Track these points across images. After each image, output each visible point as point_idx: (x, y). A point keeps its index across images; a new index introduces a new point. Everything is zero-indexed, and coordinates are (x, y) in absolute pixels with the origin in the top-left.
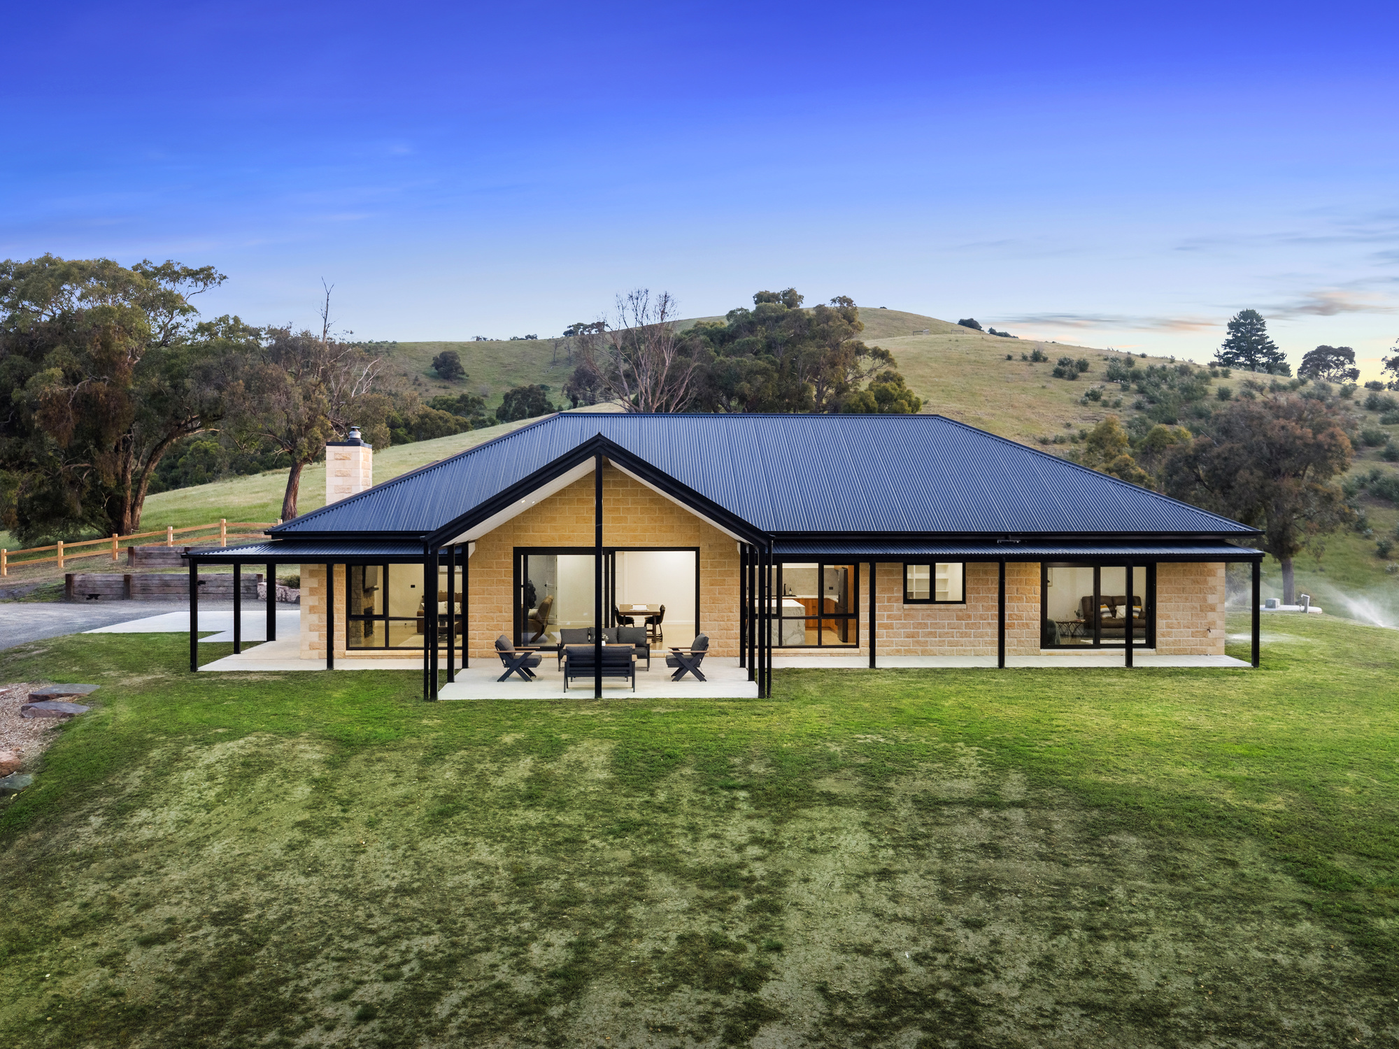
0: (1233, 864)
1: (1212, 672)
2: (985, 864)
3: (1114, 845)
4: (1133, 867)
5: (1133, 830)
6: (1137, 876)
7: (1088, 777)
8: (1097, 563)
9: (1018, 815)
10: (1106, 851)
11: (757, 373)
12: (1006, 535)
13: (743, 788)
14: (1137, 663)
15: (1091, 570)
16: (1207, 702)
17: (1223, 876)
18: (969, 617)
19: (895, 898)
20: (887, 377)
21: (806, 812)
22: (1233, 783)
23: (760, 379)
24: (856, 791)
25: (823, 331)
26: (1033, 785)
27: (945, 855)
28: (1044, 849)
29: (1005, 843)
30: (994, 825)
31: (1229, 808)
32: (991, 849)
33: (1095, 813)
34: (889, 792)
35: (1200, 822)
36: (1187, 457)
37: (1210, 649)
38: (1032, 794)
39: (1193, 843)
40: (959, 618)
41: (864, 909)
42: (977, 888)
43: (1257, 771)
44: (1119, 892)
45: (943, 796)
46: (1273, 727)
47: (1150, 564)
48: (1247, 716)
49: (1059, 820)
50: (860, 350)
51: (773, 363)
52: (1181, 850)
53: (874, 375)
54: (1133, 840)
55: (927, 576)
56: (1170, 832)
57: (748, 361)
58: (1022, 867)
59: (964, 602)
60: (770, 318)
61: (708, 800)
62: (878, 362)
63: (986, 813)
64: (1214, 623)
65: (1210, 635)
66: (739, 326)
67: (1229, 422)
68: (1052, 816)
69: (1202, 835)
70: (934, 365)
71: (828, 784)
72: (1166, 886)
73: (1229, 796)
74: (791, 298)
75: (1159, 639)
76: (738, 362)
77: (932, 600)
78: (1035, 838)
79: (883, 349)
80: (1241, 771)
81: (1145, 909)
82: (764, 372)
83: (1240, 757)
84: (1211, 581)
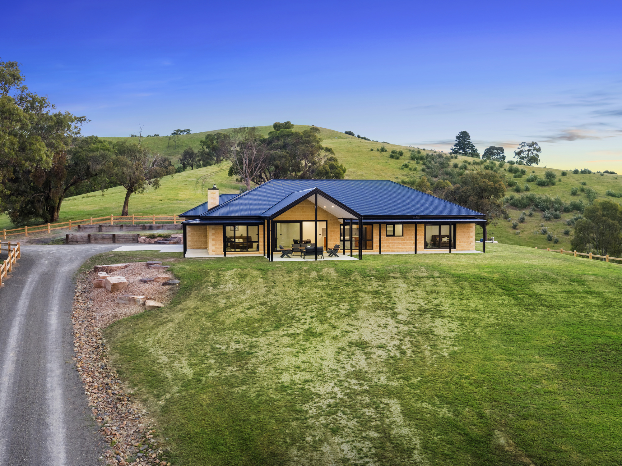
0: (488, 287)
1: (473, 254)
2: (434, 288)
3: (462, 284)
4: (467, 288)
5: (465, 281)
6: (468, 290)
7: (453, 272)
8: (440, 224)
9: (439, 279)
10: (460, 285)
11: (282, 157)
12: (415, 216)
13: (372, 276)
14: (452, 252)
15: (438, 226)
16: (475, 259)
17: (486, 289)
18: (404, 240)
19: (417, 295)
20: (332, 159)
21: (389, 280)
22: (486, 272)
23: (284, 159)
24: (400, 276)
25: (308, 140)
26: (440, 274)
27: (425, 287)
28: (447, 285)
29: (437, 284)
30: (434, 281)
31: (486, 277)
32: (435, 285)
33: (456, 278)
34: (407, 276)
35: (480, 279)
36: (452, 192)
37: (471, 249)
38: (441, 275)
39: (479, 283)
40: (402, 241)
41: (410, 297)
42: (434, 292)
43: (491, 270)
44: (465, 292)
45: (420, 276)
46: (493, 263)
47: (455, 224)
48: (485, 261)
49: (449, 280)
50: (321, 148)
51: (288, 153)
52: (477, 284)
53: (326, 158)
54: (466, 283)
56: (474, 281)
57: (279, 152)
58: (443, 288)
59: (403, 236)
61: (365, 279)
62: (327, 153)
63: (431, 279)
64: (472, 241)
65: (471, 245)
66: (273, 138)
67: (466, 180)
68: (447, 279)
69: (481, 282)
70: (342, 153)
71: (392, 275)
72: (474, 291)
73: (485, 274)
74: (288, 125)
75: (457, 246)
76: (275, 153)
77: (394, 235)
78: (445, 283)
79: (330, 148)
80: (487, 270)
81: (471, 295)
82: (285, 157)
83: (486, 268)
84: (472, 229)
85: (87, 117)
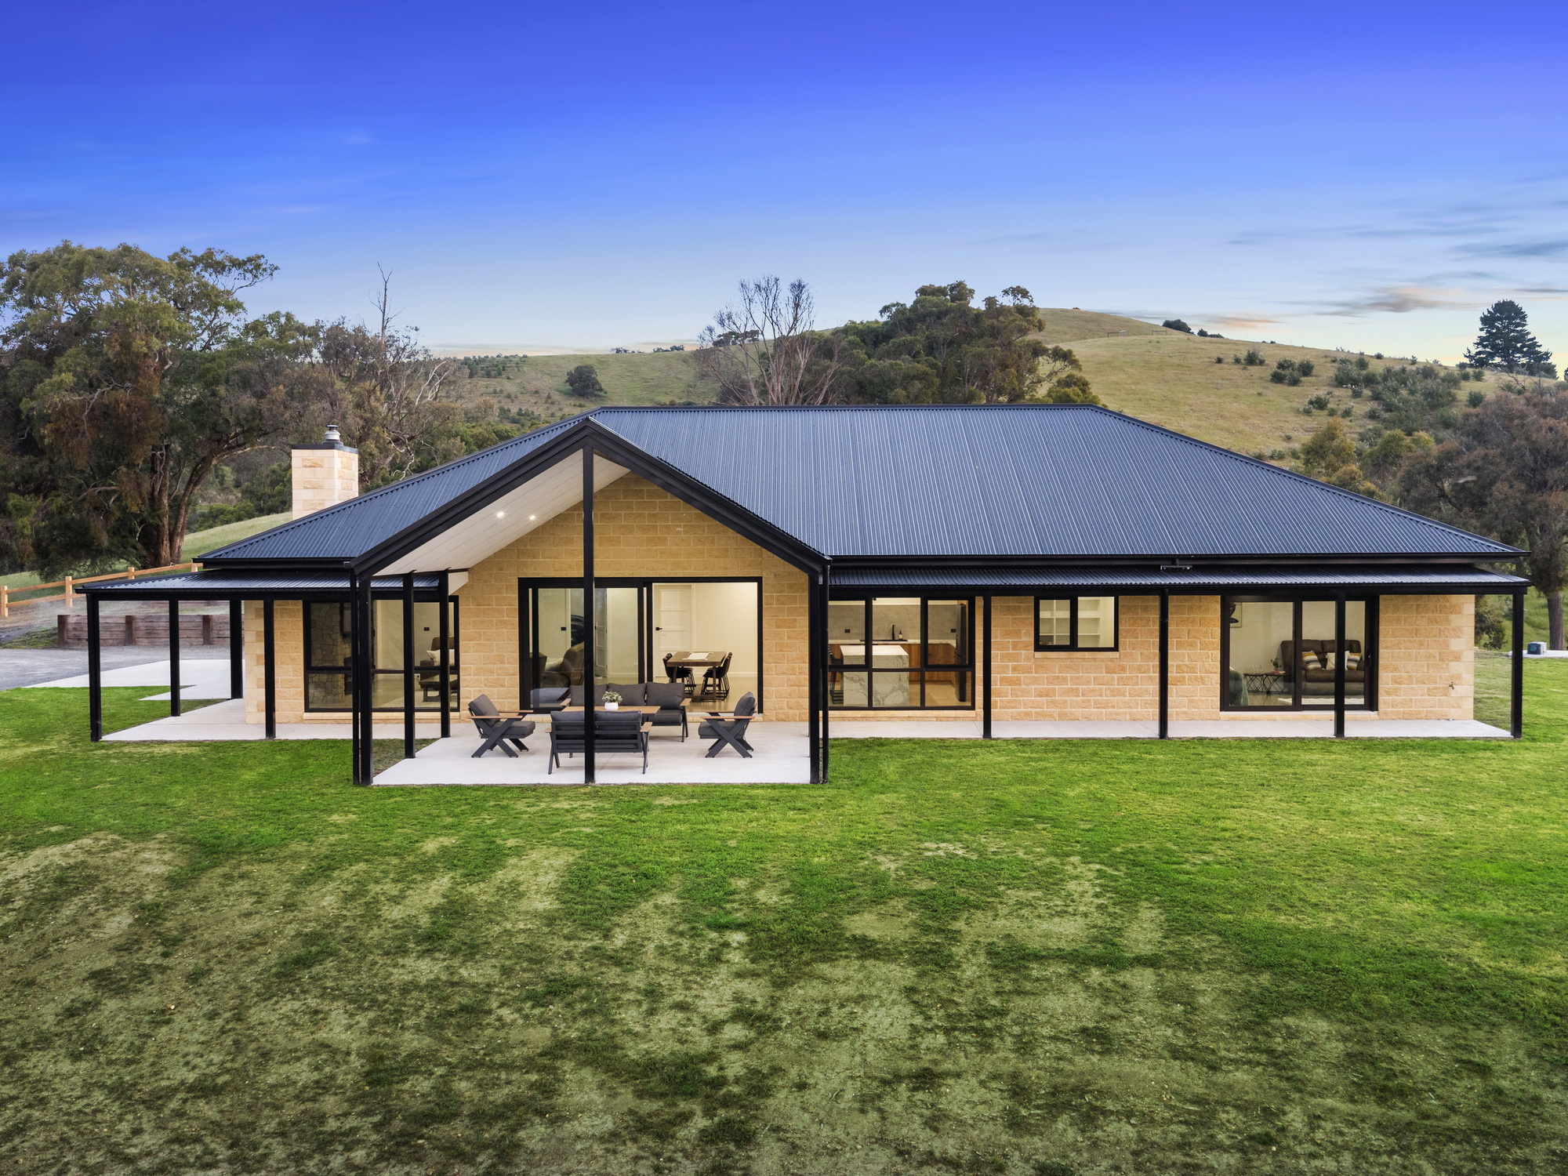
0: (1483, 1071)
1: (1455, 745)
2: (1086, 1063)
3: (1292, 1034)
4: (1320, 1073)
5: (1323, 1009)
6: (1325, 1090)
7: (1261, 916)
8: (1298, 596)
9: (1143, 980)
10: (1278, 1043)
11: (914, 377)
12: (1172, 559)
13: (740, 927)
15: (1289, 606)
16: (1447, 793)
17: (1467, 1090)
18: (1123, 669)
19: (935, 1122)
20: (1069, 382)
21: (824, 968)
22: (1485, 929)
23: (918, 384)
24: (905, 935)
25: (993, 327)
26: (1173, 929)
27: (1024, 1047)
28: (1180, 1039)
29: (1120, 1027)
30: (1106, 994)
31: (1478, 973)
32: (1098, 1038)
33: (1265, 978)
34: (954, 937)
35: (1430, 996)
36: (1430, 466)
37: (1452, 713)
38: (1171, 945)
39: (1419, 1033)
40: (1109, 671)
41: (882, 1140)
42: (1067, 1106)
43: (1520, 908)
44: (1295, 1118)
45: (1035, 945)
46: (1544, 832)
47: (1371, 597)
48: (1505, 813)
49: (1207, 987)
50: (1037, 351)
51: (933, 366)
52: (1399, 1044)
53: (1055, 380)
54: (1322, 1025)
55: (1066, 614)
56: (1383, 1013)
57: (905, 363)
58: (1143, 1069)
59: (1116, 648)
60: (930, 314)
61: (686, 944)
62: (1059, 364)
63: (1095, 975)
64: (1459, 677)
65: (1453, 693)
66: (894, 324)
68: (1198, 981)
69: (1433, 1018)
70: (1130, 370)
71: (864, 924)
72: (1372, 1109)
73: (1477, 953)
74: (960, 292)
75: (1382, 698)
76: (891, 365)
77: (1072, 646)
78: (1168, 1020)
79: (1066, 349)
80: (1497, 909)
81: (1336, 1151)
82: (922, 377)
83: (1495, 883)
84: (1455, 620)
85: (270, 259)
